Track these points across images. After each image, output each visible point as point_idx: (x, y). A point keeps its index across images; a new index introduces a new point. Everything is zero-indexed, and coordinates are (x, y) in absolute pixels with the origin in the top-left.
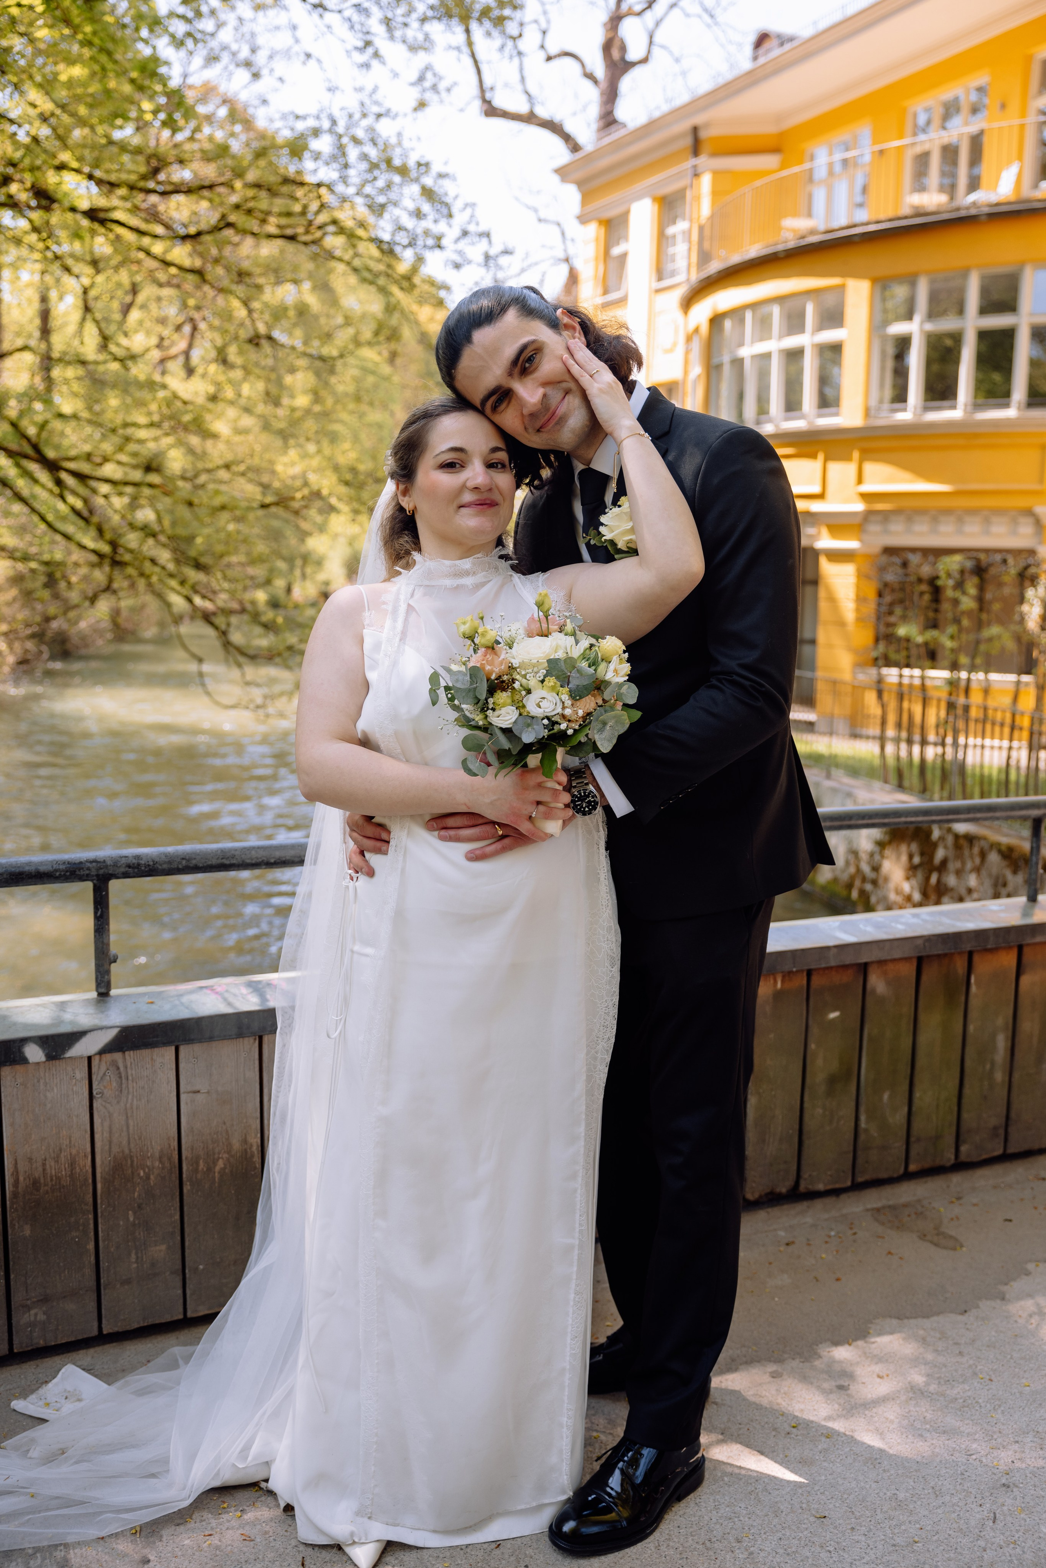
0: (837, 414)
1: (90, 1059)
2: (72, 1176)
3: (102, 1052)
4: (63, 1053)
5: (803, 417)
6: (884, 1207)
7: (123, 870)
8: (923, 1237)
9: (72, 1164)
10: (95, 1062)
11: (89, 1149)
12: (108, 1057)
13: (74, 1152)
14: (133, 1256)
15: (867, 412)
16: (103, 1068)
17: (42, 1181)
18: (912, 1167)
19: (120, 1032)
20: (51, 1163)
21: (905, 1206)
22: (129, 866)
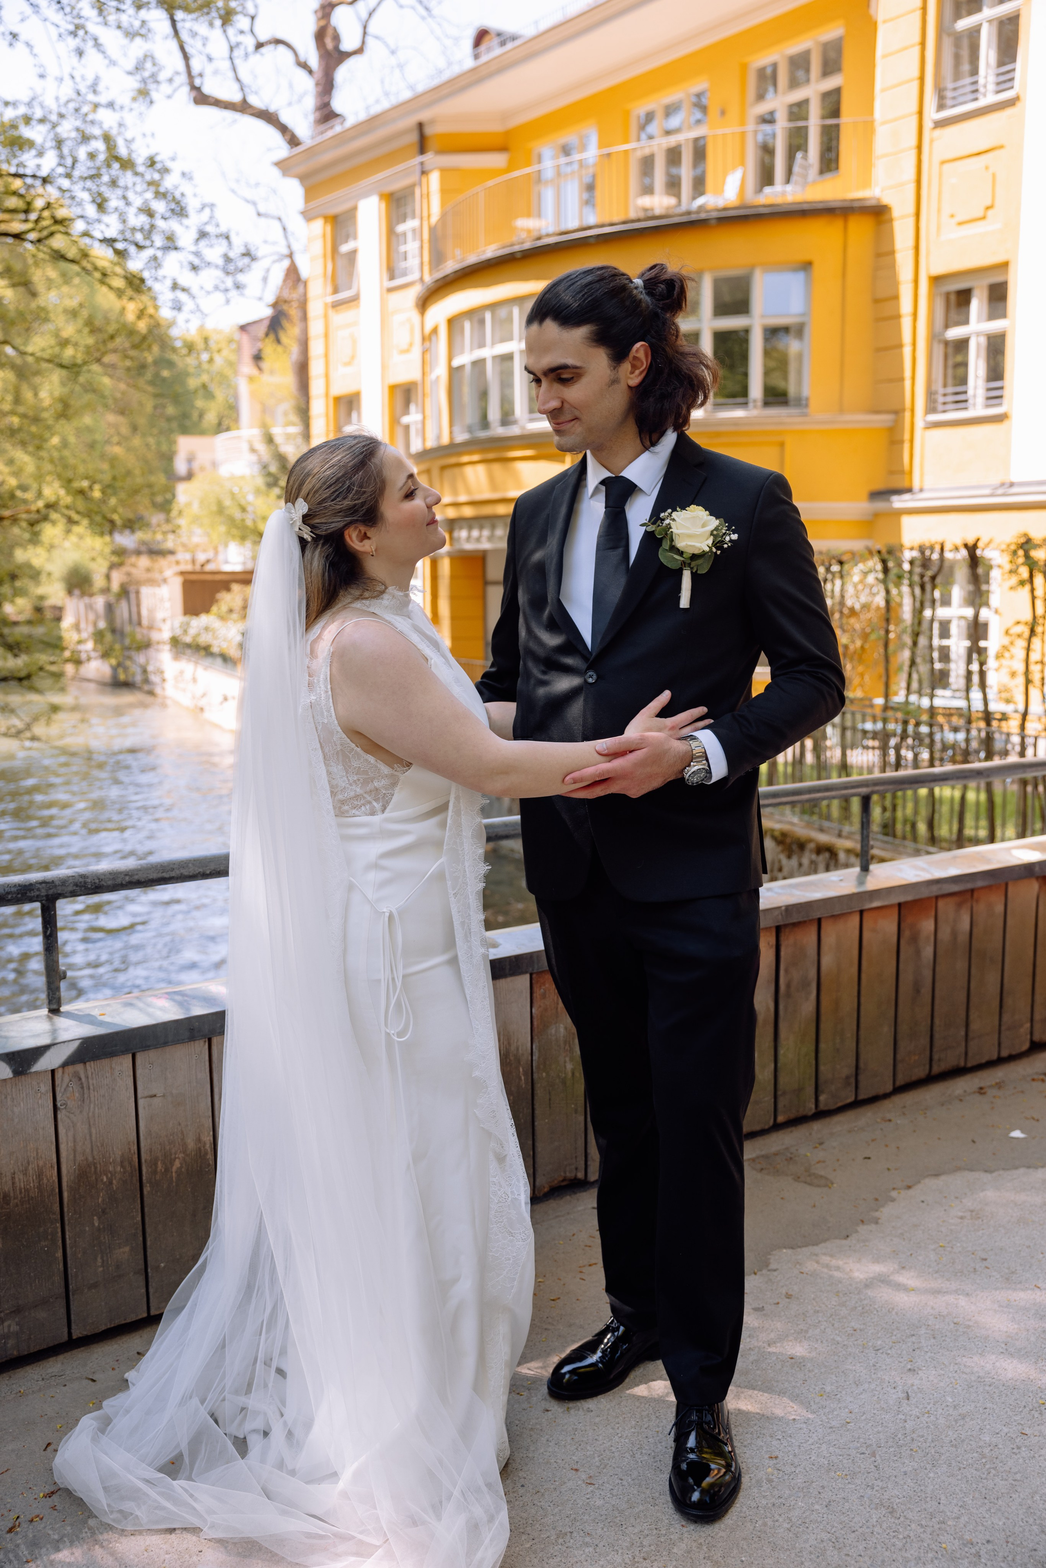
1: (53, 1071)
2: (40, 1187)
3: (65, 1065)
4: (29, 1066)
6: (758, 1157)
7: (71, 888)
8: (797, 1179)
9: (40, 1175)
10: (58, 1075)
11: (55, 1160)
12: (70, 1069)
13: (41, 1163)
14: (99, 1260)
16: (66, 1079)
17: (12, 1194)
18: (781, 1119)
19: (82, 1044)
20: (19, 1176)
21: (776, 1154)
22: (76, 885)
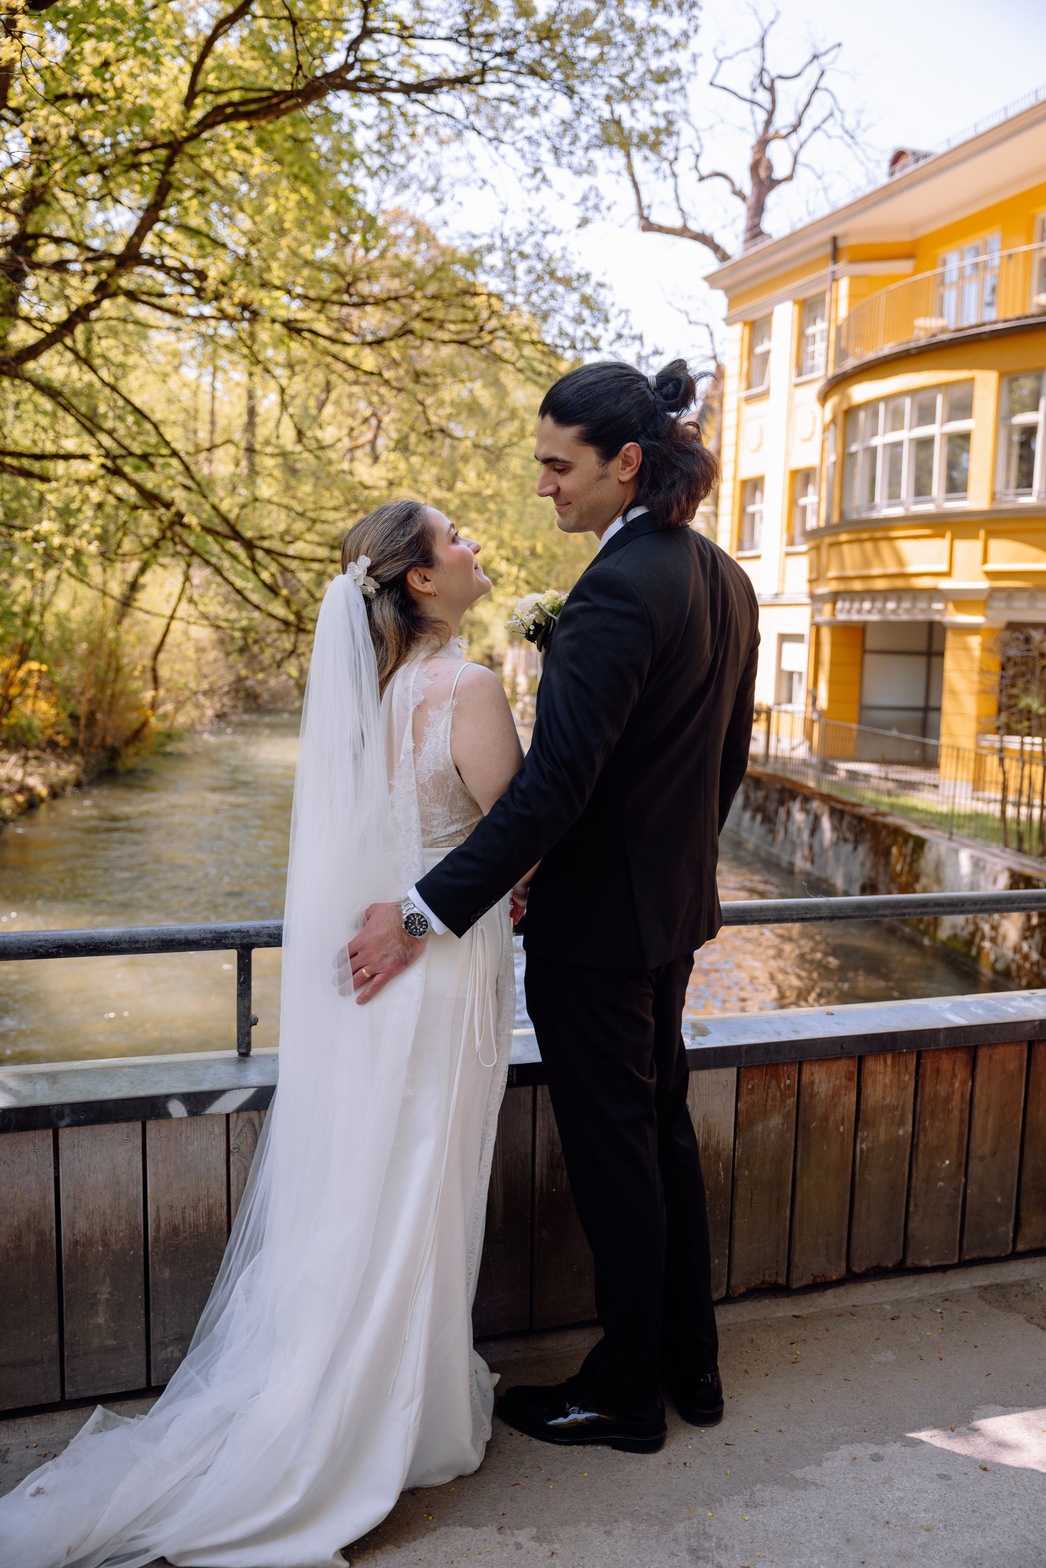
0: (965, 498)
1: (228, 1116)
2: (208, 1224)
3: (239, 1110)
4: (204, 1109)
5: (931, 501)
6: (991, 1286)
7: (264, 939)
8: (1030, 1319)
9: (209, 1213)
10: (233, 1120)
11: (225, 1200)
12: (245, 1115)
13: (211, 1202)
15: (994, 496)
16: (240, 1125)
17: (181, 1228)
18: (1020, 1247)
19: (256, 1093)
20: (189, 1212)
21: (1012, 1285)
22: (270, 936)
